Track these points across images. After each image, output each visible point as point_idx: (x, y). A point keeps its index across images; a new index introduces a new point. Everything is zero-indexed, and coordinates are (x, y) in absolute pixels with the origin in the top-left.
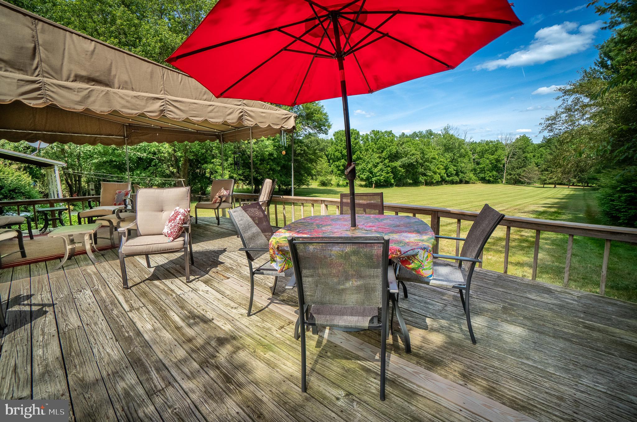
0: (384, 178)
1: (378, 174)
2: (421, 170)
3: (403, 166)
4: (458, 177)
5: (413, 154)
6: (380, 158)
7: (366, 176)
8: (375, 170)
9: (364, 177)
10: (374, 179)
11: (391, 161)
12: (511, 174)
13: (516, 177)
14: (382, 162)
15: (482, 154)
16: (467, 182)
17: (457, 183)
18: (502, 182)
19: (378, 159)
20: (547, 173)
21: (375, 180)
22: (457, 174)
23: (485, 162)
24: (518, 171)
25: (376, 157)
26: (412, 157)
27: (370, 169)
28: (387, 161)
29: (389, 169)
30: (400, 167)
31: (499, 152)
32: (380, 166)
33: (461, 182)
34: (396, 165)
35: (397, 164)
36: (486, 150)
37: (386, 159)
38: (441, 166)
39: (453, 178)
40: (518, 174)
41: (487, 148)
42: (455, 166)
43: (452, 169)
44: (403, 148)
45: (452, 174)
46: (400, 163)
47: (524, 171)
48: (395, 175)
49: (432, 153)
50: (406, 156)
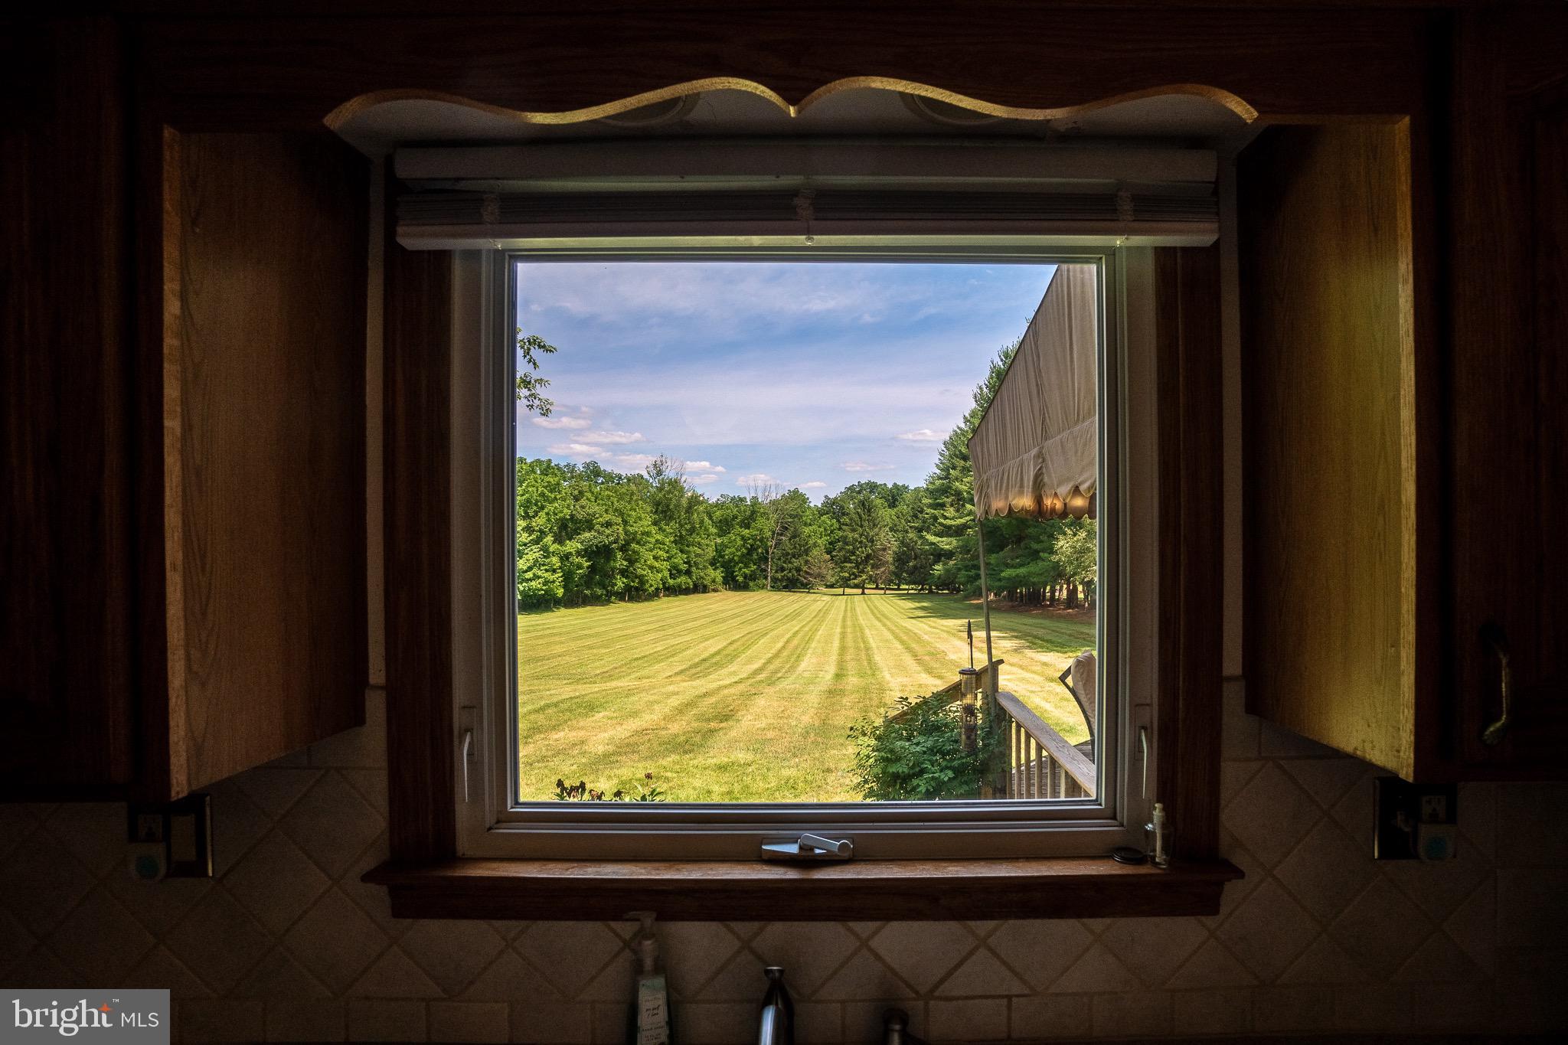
0: (545, 584)
2: (620, 562)
3: (585, 553)
4: (690, 578)
5: (608, 524)
6: (530, 530)
8: (520, 564)
11: (559, 540)
12: (783, 569)
13: (793, 575)
14: (537, 542)
15: (725, 526)
16: (705, 589)
17: (686, 591)
18: (766, 585)
19: (526, 535)
20: (848, 565)
21: (521, 592)
22: (688, 573)
23: (735, 545)
24: (796, 563)
26: (608, 532)
28: (549, 539)
29: (555, 559)
30: (579, 555)
31: (761, 522)
32: (534, 553)
33: (694, 589)
34: (569, 549)
35: (572, 546)
36: (735, 517)
37: (547, 534)
38: (661, 553)
39: (682, 580)
40: (798, 570)
41: (735, 512)
42: (682, 551)
43: (679, 560)
44: (583, 507)
45: (679, 572)
46: (579, 546)
47: (807, 562)
48: (568, 577)
49: (643, 521)
50: (590, 528)
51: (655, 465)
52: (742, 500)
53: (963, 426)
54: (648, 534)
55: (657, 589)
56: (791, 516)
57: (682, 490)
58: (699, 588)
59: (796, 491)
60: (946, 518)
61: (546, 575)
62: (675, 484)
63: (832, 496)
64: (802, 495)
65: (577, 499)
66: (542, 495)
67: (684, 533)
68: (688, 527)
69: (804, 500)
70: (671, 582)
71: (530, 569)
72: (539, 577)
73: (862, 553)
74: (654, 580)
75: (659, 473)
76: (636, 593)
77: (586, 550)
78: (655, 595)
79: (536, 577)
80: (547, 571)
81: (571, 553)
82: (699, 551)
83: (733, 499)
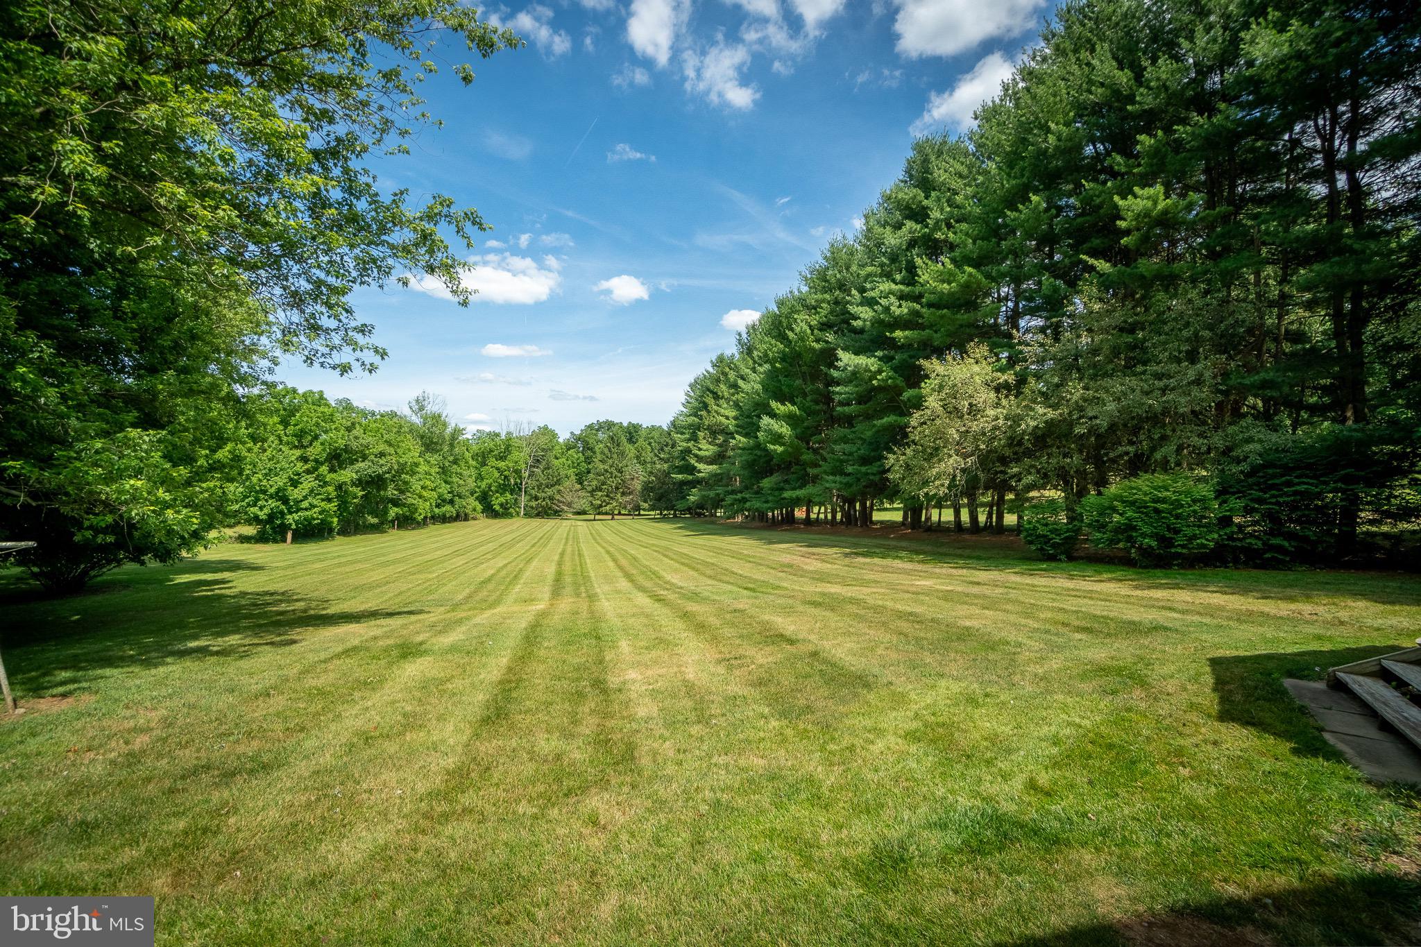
0: (320, 513)
1: (305, 504)
2: (391, 491)
3: (359, 483)
4: (454, 507)
5: (382, 455)
6: (304, 459)
7: (266, 511)
8: (295, 494)
9: (262, 515)
10: (291, 519)
11: (334, 469)
12: (536, 498)
13: (547, 504)
14: (308, 472)
15: (482, 458)
16: (466, 518)
17: (449, 519)
18: (518, 514)
19: (299, 464)
20: (600, 493)
21: (296, 522)
22: (451, 502)
23: (492, 476)
24: (549, 492)
25: (293, 458)
26: (381, 462)
27: (279, 490)
28: (324, 469)
29: (330, 489)
30: (353, 484)
31: (515, 455)
32: (308, 483)
33: (457, 518)
34: (343, 479)
35: (347, 475)
36: (491, 451)
37: (322, 464)
38: (428, 483)
39: (447, 509)
40: (551, 498)
41: (491, 445)
42: (446, 482)
43: (444, 489)
44: (356, 438)
45: (444, 501)
46: (354, 476)
47: (559, 491)
48: (343, 505)
49: (412, 452)
50: (364, 458)
51: (417, 401)
52: (497, 435)
53: (711, 370)
54: (417, 465)
55: (426, 518)
56: (543, 450)
57: (445, 425)
58: (461, 517)
59: (546, 427)
60: (700, 449)
61: (323, 504)
62: (437, 418)
63: (578, 432)
64: (552, 431)
65: (349, 429)
66: (317, 425)
67: (447, 464)
68: (451, 458)
69: (554, 435)
70: (437, 510)
71: (305, 498)
72: (315, 506)
73: (613, 482)
74: (424, 509)
75: (422, 408)
76: (407, 522)
77: (360, 480)
78: (424, 523)
79: (312, 506)
80: (323, 500)
81: (345, 483)
82: (461, 482)
83: (489, 434)
